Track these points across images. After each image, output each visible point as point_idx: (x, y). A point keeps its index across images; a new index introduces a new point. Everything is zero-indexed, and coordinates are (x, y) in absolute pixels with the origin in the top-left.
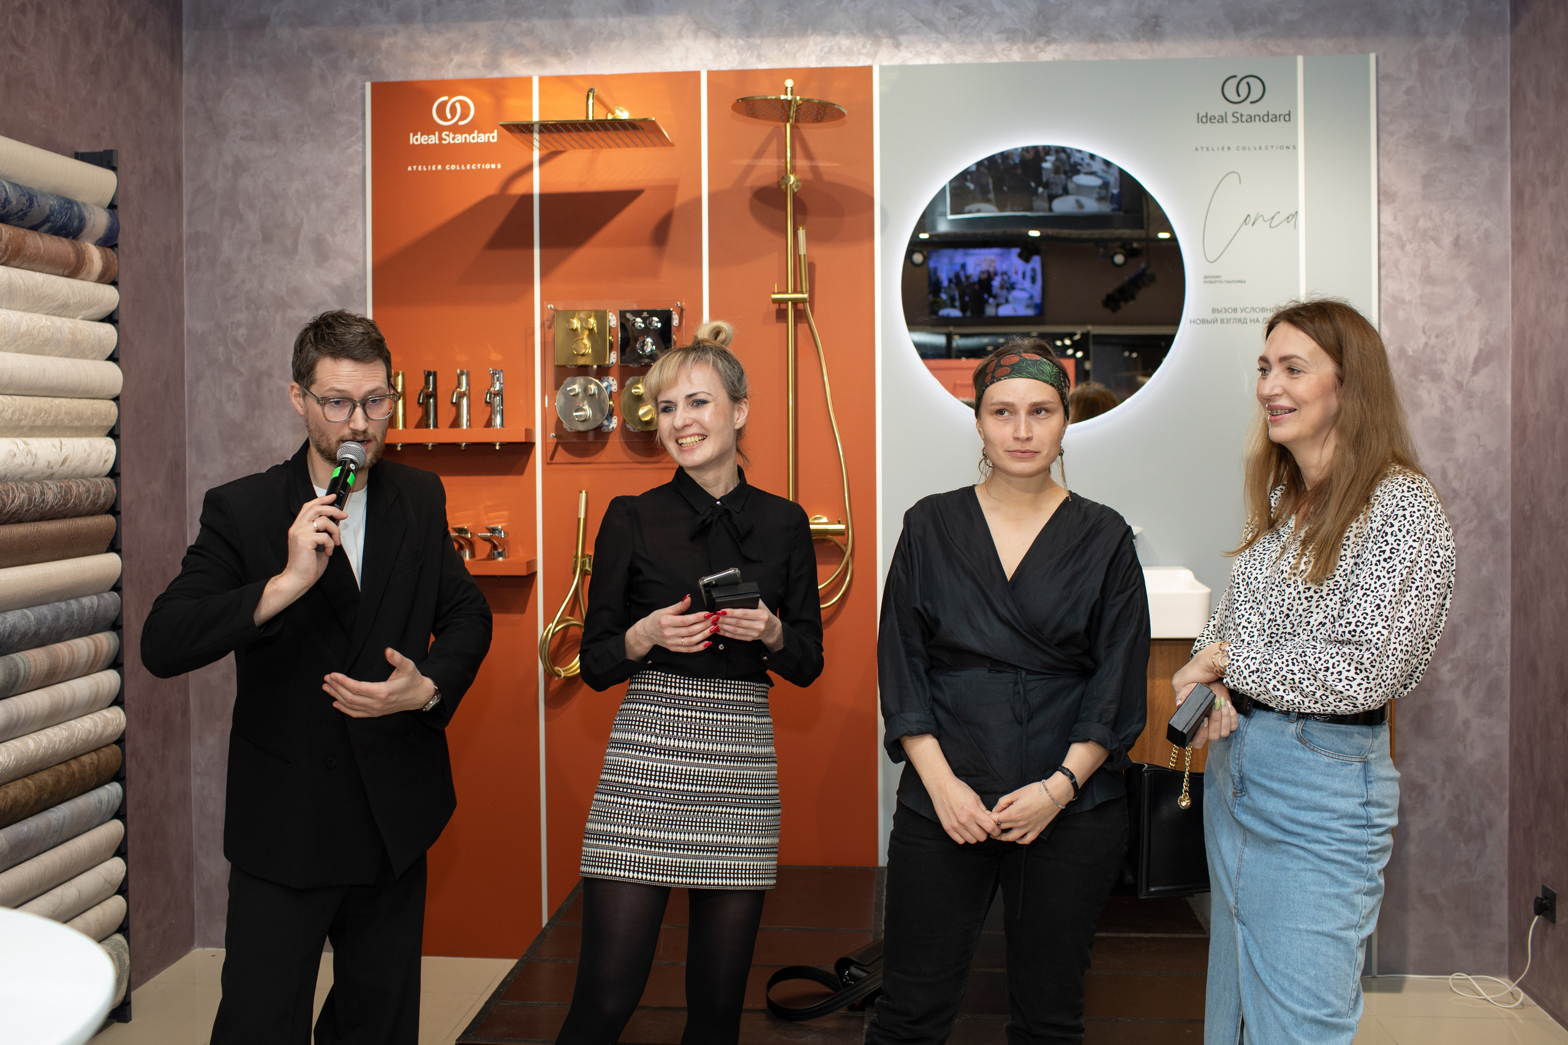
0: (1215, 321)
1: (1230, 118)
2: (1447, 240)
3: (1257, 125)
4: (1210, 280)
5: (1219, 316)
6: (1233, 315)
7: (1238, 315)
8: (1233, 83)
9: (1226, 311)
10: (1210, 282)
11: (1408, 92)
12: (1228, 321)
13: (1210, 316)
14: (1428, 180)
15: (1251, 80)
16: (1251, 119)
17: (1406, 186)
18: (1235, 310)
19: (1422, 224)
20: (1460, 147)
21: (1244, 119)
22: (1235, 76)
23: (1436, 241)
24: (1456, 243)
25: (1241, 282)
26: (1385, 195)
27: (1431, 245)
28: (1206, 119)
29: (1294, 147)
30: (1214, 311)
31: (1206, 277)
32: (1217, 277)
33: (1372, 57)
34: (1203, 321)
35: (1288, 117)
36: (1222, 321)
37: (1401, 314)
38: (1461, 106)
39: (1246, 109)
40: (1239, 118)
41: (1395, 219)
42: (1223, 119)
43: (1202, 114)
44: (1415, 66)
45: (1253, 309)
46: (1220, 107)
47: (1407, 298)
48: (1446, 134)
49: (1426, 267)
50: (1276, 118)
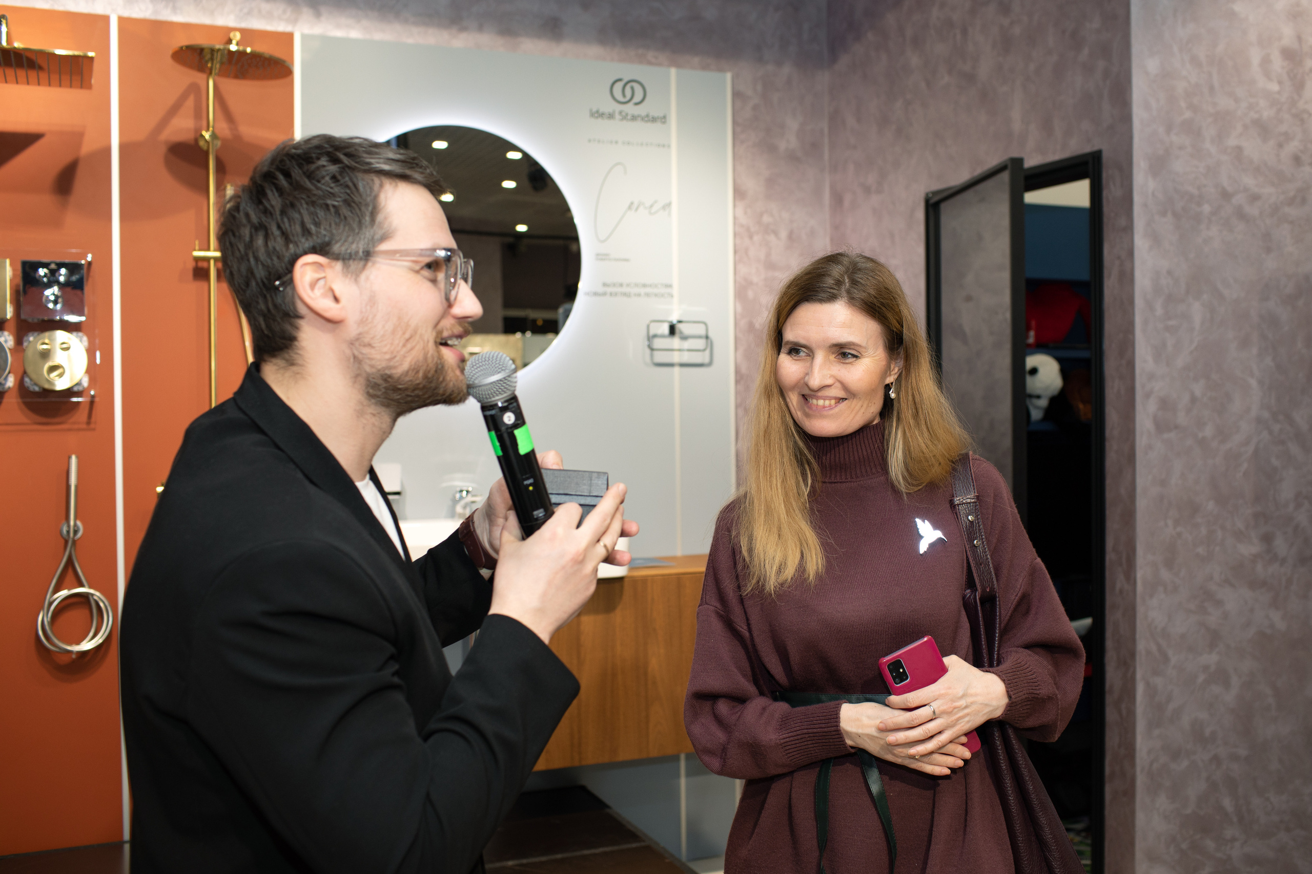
0: (604, 294)
1: (617, 116)
2: (784, 234)
3: (639, 124)
4: (601, 257)
5: (609, 290)
6: (619, 290)
7: (625, 289)
8: (619, 86)
9: (614, 285)
10: (602, 259)
11: (755, 108)
12: (616, 294)
13: (601, 289)
14: (770, 182)
15: (636, 85)
16: (634, 118)
17: (752, 185)
18: (621, 285)
19: (766, 219)
20: (792, 158)
21: (629, 117)
22: (620, 80)
23: (776, 233)
24: (791, 236)
25: (626, 260)
26: (739, 193)
27: (772, 238)
28: (597, 114)
29: (669, 146)
30: (605, 285)
31: (598, 255)
32: (607, 255)
33: (729, 76)
34: (596, 294)
35: (664, 119)
36: (611, 294)
37: (750, 294)
38: (793, 125)
39: (630, 109)
40: (624, 117)
41: (745, 213)
42: (611, 116)
43: (594, 110)
44: (759, 88)
45: (636, 285)
46: (609, 106)
47: (755, 279)
48: (782, 145)
49: (768, 255)
50: (654, 120)
